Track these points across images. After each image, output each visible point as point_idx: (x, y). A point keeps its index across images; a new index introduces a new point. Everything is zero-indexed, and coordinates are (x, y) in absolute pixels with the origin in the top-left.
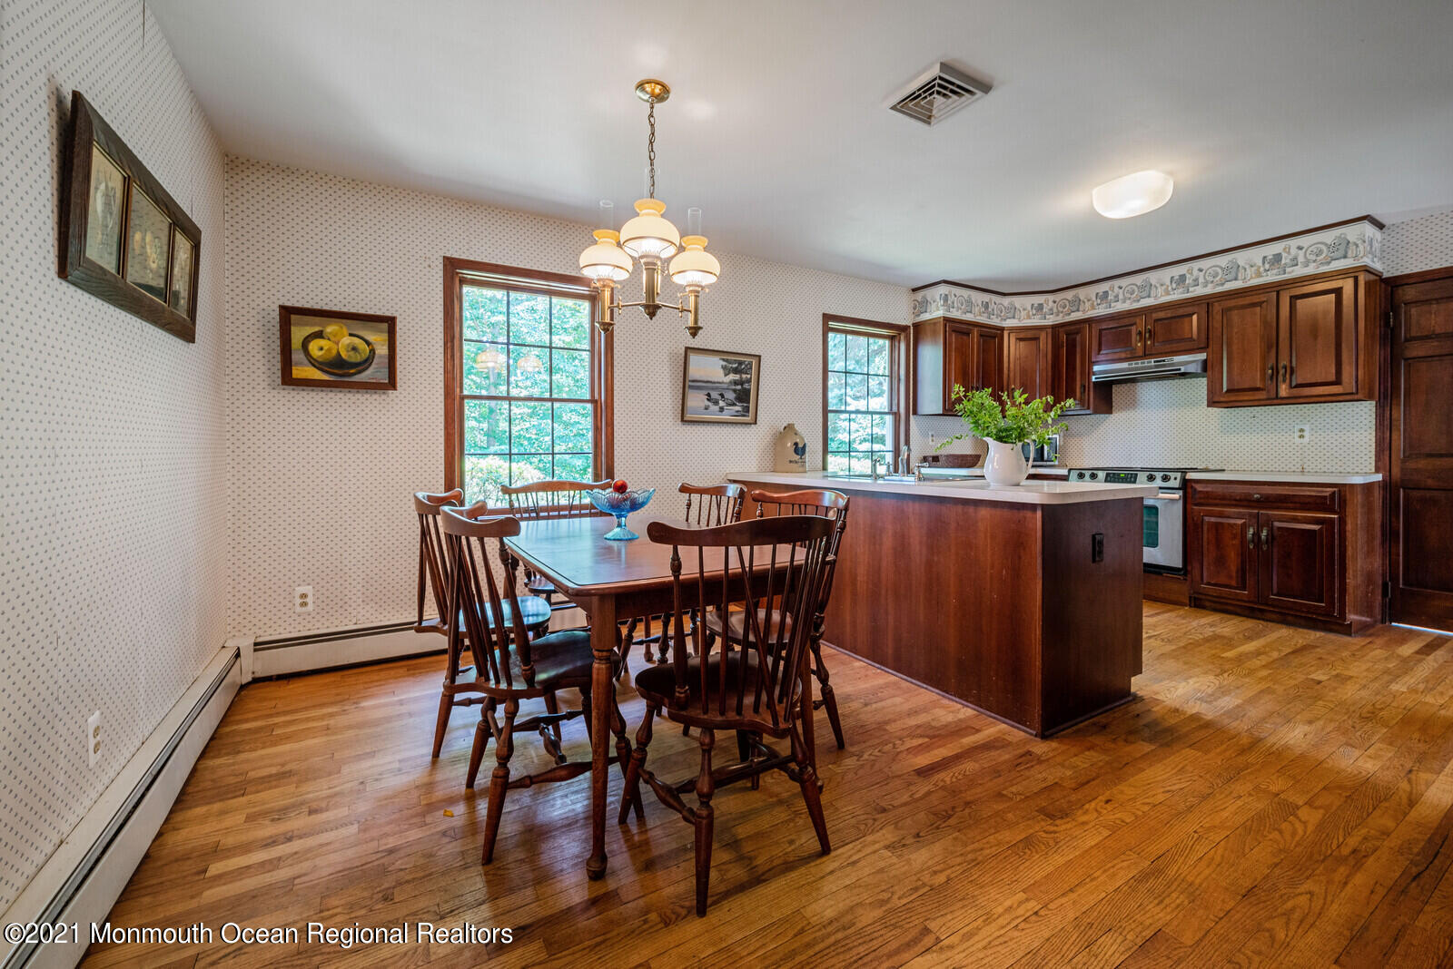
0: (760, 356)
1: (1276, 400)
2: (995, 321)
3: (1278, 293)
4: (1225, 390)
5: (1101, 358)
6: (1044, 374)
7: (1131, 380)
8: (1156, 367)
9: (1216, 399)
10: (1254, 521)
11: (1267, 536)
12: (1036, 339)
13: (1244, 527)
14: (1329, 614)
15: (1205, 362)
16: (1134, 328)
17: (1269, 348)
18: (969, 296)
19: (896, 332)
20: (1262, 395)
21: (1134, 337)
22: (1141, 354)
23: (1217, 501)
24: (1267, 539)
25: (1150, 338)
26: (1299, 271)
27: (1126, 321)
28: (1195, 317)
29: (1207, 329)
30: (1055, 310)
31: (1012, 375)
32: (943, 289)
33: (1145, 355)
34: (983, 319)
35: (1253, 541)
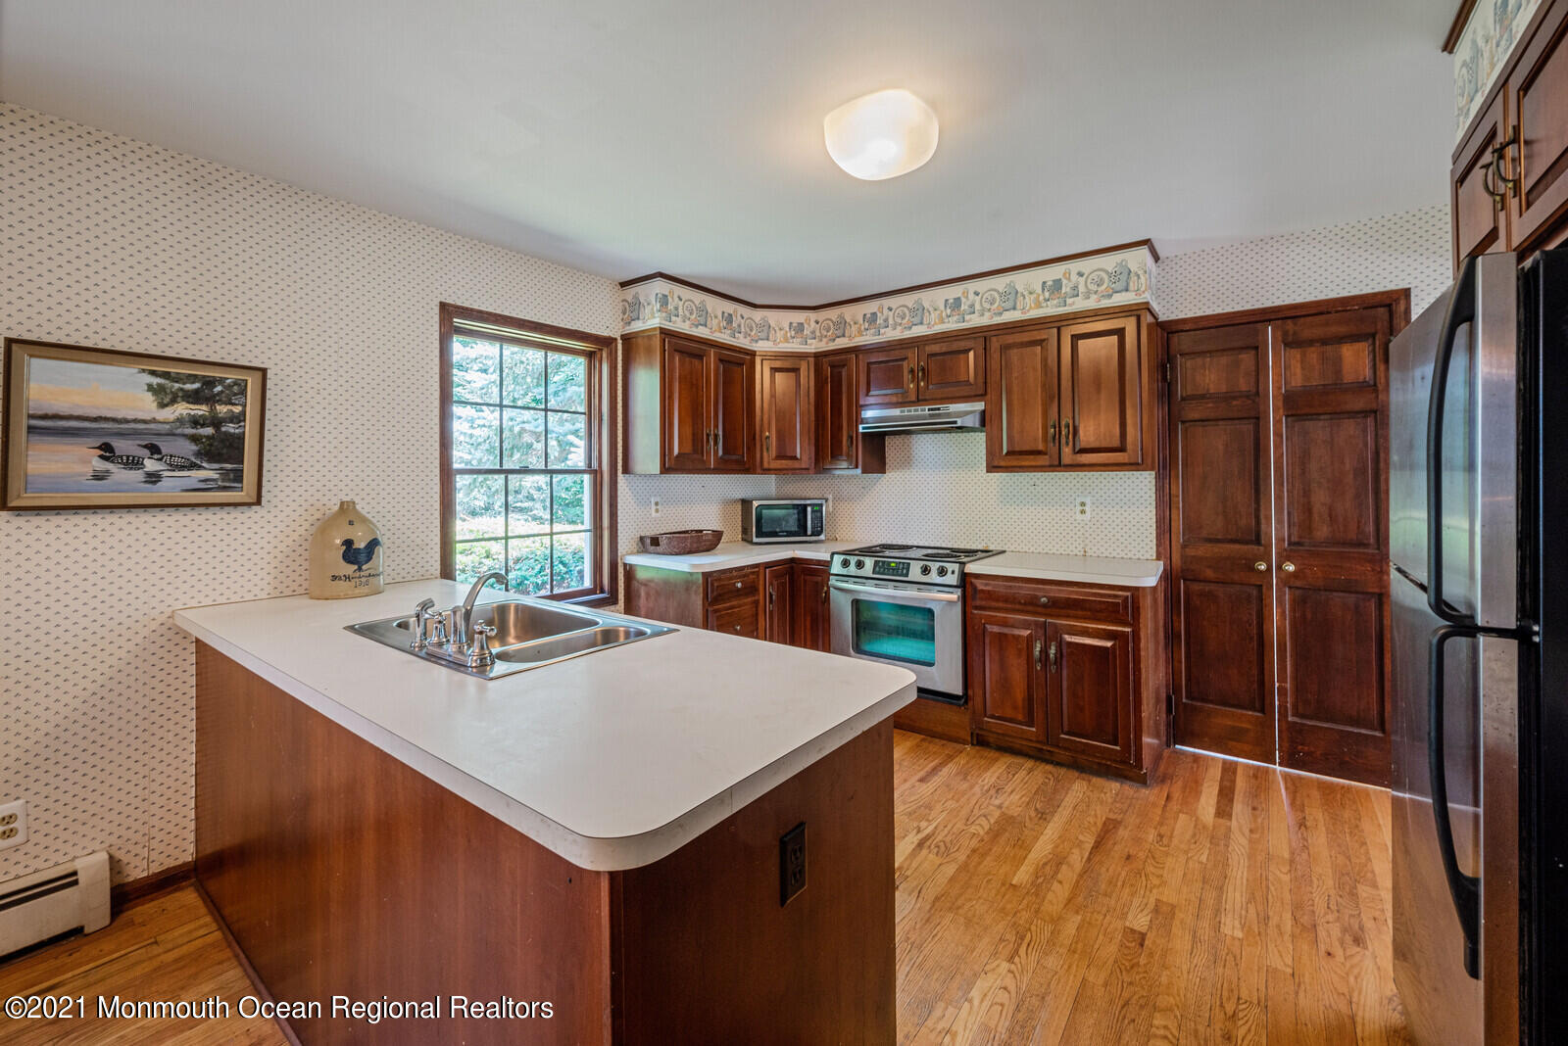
0: (264, 371)
1: (1058, 466)
2: (741, 342)
3: (1059, 329)
4: (1005, 451)
5: (871, 400)
6: (806, 420)
7: (904, 432)
8: (931, 416)
9: (996, 464)
10: (1041, 632)
11: (1055, 654)
12: (795, 370)
13: (1030, 640)
14: (1125, 762)
15: (983, 413)
16: (905, 363)
17: (1052, 398)
18: (702, 302)
19: (595, 347)
20: (1043, 460)
21: (907, 376)
22: (914, 398)
23: (1001, 605)
24: (1056, 658)
25: (923, 379)
26: (1079, 304)
27: (897, 354)
28: (971, 354)
29: (984, 370)
30: (818, 334)
31: (766, 417)
32: (660, 287)
33: (919, 401)
34: (724, 337)
35: (1040, 661)
